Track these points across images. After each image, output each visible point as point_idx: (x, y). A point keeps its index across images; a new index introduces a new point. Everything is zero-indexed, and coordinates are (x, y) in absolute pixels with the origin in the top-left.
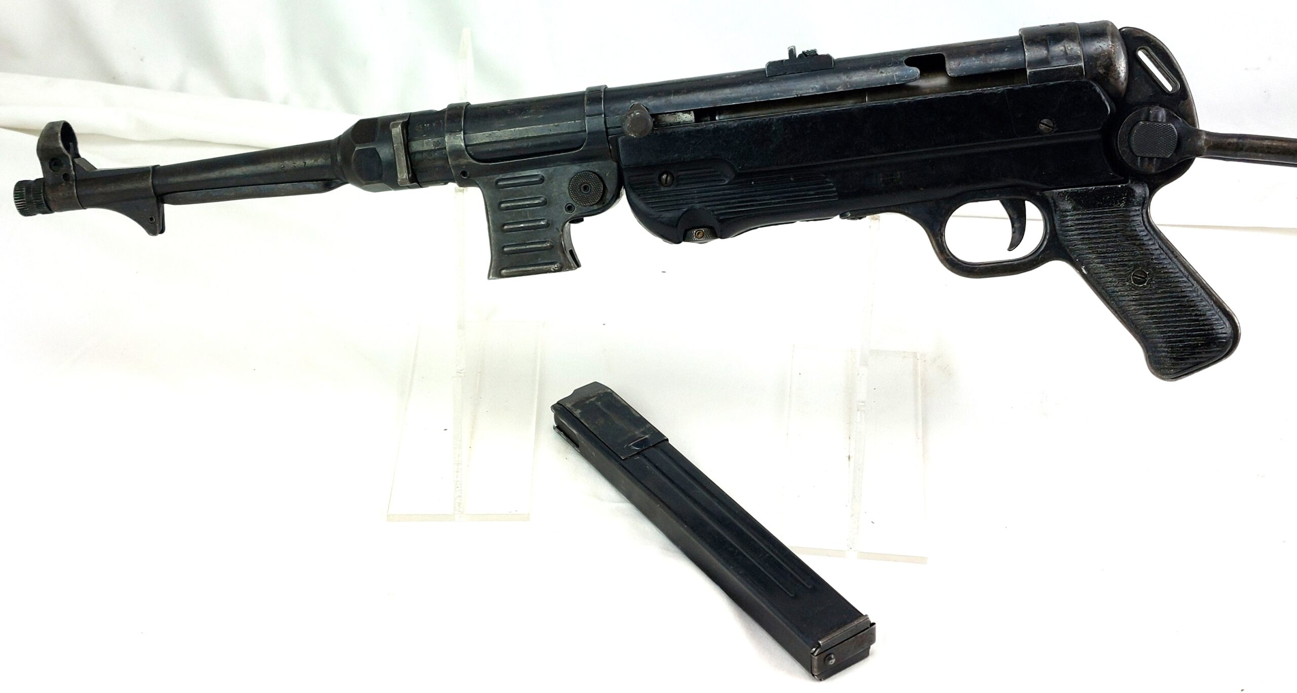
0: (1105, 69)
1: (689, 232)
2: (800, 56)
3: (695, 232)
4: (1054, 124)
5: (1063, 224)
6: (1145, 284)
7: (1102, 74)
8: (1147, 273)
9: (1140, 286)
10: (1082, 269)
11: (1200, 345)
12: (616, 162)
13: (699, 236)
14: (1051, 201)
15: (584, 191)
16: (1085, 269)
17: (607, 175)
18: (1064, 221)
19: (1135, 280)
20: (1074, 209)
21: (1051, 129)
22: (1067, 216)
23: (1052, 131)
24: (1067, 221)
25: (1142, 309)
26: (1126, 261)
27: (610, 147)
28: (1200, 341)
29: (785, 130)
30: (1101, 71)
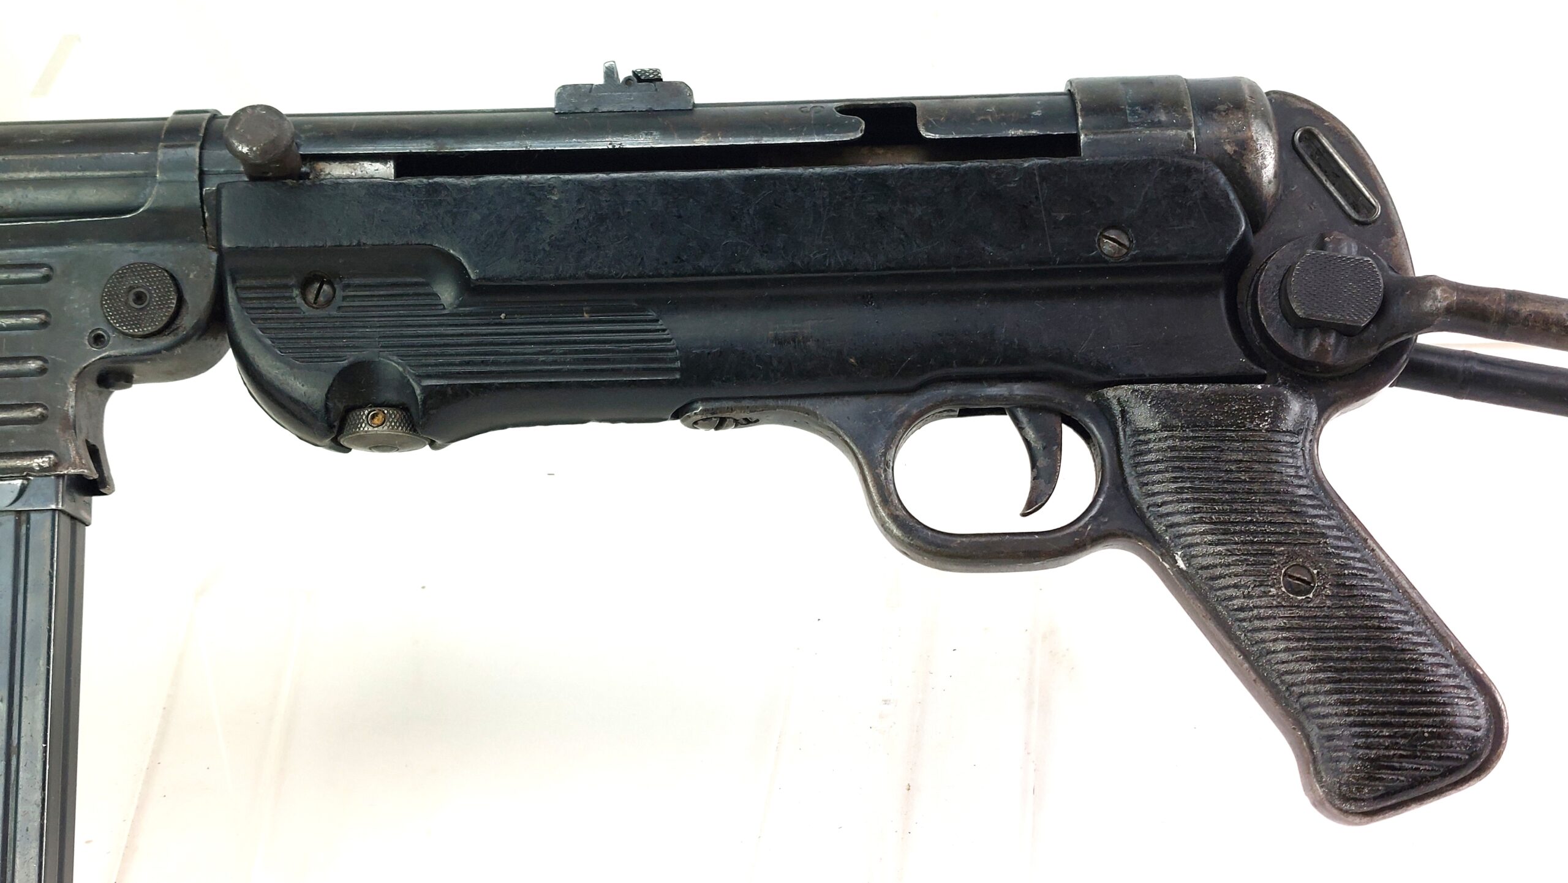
0: (1237, 145)
1: (354, 415)
2: (628, 80)
3: (366, 412)
4: (1131, 242)
5: (1140, 459)
6: (1311, 596)
7: (1231, 156)
8: (1315, 572)
9: (1300, 598)
10: (1177, 557)
11: (1426, 735)
12: (216, 250)
13: (376, 421)
14: (1117, 409)
15: (135, 303)
16: (1183, 557)
17: (191, 276)
18: (1141, 453)
19: (1288, 586)
20: (1165, 427)
21: (1125, 251)
22: (1147, 442)
23: (1127, 254)
24: (1150, 451)
25: (1303, 649)
26: (1269, 543)
27: (204, 213)
28: (1428, 726)
29: (579, 201)
30: (1229, 148)
